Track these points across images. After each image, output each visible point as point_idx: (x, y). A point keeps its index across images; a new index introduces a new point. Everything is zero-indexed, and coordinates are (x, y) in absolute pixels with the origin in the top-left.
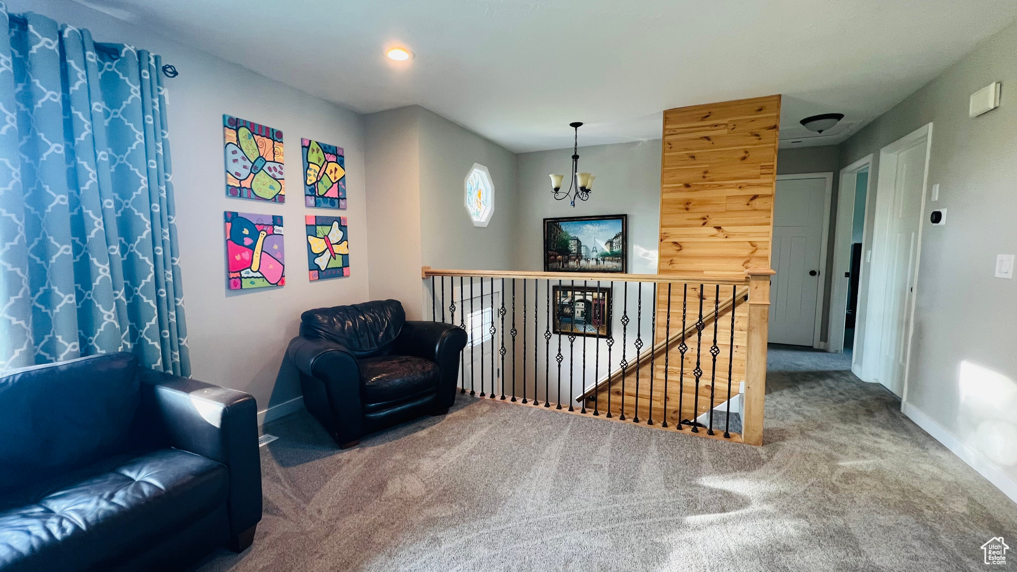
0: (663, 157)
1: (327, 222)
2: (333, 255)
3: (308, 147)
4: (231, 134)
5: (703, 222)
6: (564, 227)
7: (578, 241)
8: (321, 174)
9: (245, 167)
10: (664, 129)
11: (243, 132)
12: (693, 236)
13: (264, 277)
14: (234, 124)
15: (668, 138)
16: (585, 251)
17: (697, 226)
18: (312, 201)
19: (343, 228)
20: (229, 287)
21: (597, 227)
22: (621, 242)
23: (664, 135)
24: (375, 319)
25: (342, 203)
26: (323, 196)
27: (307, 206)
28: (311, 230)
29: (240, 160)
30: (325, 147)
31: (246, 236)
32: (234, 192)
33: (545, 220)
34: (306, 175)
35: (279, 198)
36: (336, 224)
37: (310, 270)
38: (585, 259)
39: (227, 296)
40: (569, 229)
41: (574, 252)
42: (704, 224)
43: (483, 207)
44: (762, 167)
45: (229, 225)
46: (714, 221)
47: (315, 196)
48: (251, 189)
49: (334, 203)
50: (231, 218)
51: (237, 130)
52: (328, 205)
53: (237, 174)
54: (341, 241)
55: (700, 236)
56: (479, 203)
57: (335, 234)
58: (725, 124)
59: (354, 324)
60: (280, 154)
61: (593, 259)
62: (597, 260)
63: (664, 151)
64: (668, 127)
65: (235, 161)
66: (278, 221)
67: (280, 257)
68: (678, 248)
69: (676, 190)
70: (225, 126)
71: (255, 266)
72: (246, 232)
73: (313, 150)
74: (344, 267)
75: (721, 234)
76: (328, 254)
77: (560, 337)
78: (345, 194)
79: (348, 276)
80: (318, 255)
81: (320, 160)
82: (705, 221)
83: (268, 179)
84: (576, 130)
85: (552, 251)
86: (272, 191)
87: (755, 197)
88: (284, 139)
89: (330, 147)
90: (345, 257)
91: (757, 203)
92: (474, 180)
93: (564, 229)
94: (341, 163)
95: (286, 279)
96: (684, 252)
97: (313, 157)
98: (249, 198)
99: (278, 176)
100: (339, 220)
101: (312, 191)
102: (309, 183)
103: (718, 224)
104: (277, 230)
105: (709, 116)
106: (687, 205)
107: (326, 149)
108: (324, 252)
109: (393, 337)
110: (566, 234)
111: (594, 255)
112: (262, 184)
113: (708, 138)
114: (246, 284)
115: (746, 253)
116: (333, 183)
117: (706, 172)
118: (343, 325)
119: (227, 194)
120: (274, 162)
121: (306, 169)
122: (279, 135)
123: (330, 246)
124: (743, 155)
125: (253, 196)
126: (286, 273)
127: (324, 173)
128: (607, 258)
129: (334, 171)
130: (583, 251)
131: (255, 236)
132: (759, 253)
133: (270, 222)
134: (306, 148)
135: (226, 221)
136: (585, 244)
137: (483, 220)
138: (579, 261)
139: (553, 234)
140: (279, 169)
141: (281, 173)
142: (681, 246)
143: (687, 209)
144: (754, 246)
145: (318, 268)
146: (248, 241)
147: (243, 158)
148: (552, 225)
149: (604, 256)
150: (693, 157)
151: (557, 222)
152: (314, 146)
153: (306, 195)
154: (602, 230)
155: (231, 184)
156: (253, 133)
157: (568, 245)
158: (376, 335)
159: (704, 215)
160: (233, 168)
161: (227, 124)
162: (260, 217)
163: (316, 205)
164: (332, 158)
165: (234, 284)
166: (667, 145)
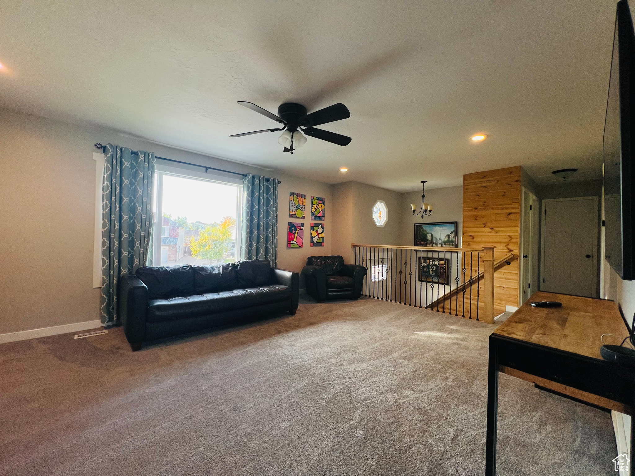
0: (464, 195)
1: (317, 225)
2: (319, 237)
3: (313, 199)
4: (292, 197)
5: (483, 226)
6: (425, 228)
7: (432, 235)
8: (316, 208)
9: (294, 208)
10: (464, 183)
11: (295, 196)
12: (479, 232)
13: (297, 244)
14: (292, 194)
15: (466, 187)
16: (435, 240)
17: (482, 227)
18: (313, 218)
19: (323, 227)
20: (287, 246)
21: (441, 228)
22: (454, 236)
23: (464, 185)
24: (332, 262)
25: (323, 218)
26: (317, 216)
27: (311, 220)
28: (312, 228)
29: (294, 206)
30: (318, 199)
31: (293, 230)
32: (291, 216)
33: (415, 224)
34: (312, 209)
35: (303, 217)
36: (320, 226)
37: (311, 243)
38: (435, 244)
39: (287, 249)
40: (427, 229)
41: (430, 240)
42: (485, 227)
43: (382, 219)
44: (513, 199)
45: (289, 226)
46: (490, 225)
47: (314, 216)
48: (296, 214)
49: (320, 218)
50: (290, 224)
51: (293, 196)
52: (318, 219)
53: (292, 210)
54: (322, 233)
55: (483, 232)
56: (380, 217)
57: (320, 230)
58: (493, 180)
59: (325, 263)
60: (304, 202)
61: (439, 244)
62: (441, 244)
63: (464, 193)
64: (465, 182)
65: (292, 206)
66: (302, 225)
67: (302, 237)
68: (472, 238)
69: (470, 211)
70: (290, 195)
71: (295, 241)
72: (293, 229)
73: (315, 200)
74: (322, 242)
75: (493, 231)
76: (317, 237)
77: (421, 283)
78: (324, 215)
79: (323, 246)
80: (314, 237)
81: (316, 203)
82: (485, 225)
83: (300, 211)
84: (424, 184)
85: (418, 239)
86: (301, 215)
87: (510, 214)
88: (306, 197)
89: (320, 198)
90: (323, 238)
91: (511, 217)
92: (378, 207)
93: (424, 229)
94: (324, 204)
95: (304, 245)
96: (475, 240)
97: (314, 202)
98: (295, 218)
99: (303, 210)
100: (321, 224)
101: (313, 214)
102: (312, 212)
103: (491, 226)
104: (302, 228)
105: (485, 176)
106: (476, 218)
107: (319, 199)
108: (316, 236)
109: (339, 269)
110: (426, 231)
111: (440, 242)
112: (299, 213)
113: (485, 187)
114: (292, 246)
115: (507, 240)
116: (320, 211)
117: (485, 202)
118: (321, 262)
119: (289, 217)
120: (303, 205)
121: (312, 207)
122: (305, 196)
123: (318, 234)
124: (503, 194)
125: (296, 217)
126: (303, 243)
127: (318, 208)
128: (447, 243)
129: (321, 207)
130: (434, 240)
131: (295, 230)
132: (513, 240)
133: (300, 225)
134: (312, 199)
135: (288, 225)
136: (435, 236)
137: (382, 225)
138: (432, 244)
139: (419, 231)
140: (304, 207)
141: (304, 209)
142: (473, 237)
143: (476, 219)
144: (510, 237)
145: (314, 242)
146: (294, 232)
147: (294, 205)
148: (418, 227)
149: (445, 243)
150: (478, 195)
151: (421, 225)
152: (315, 198)
153: (311, 216)
154: (444, 230)
155: (290, 213)
156: (297, 197)
157: (426, 236)
158: (333, 268)
159: (485, 223)
160: (292, 208)
161: (291, 195)
162: (297, 224)
163: (315, 219)
164: (320, 202)
165: (289, 246)
166: (466, 191)
